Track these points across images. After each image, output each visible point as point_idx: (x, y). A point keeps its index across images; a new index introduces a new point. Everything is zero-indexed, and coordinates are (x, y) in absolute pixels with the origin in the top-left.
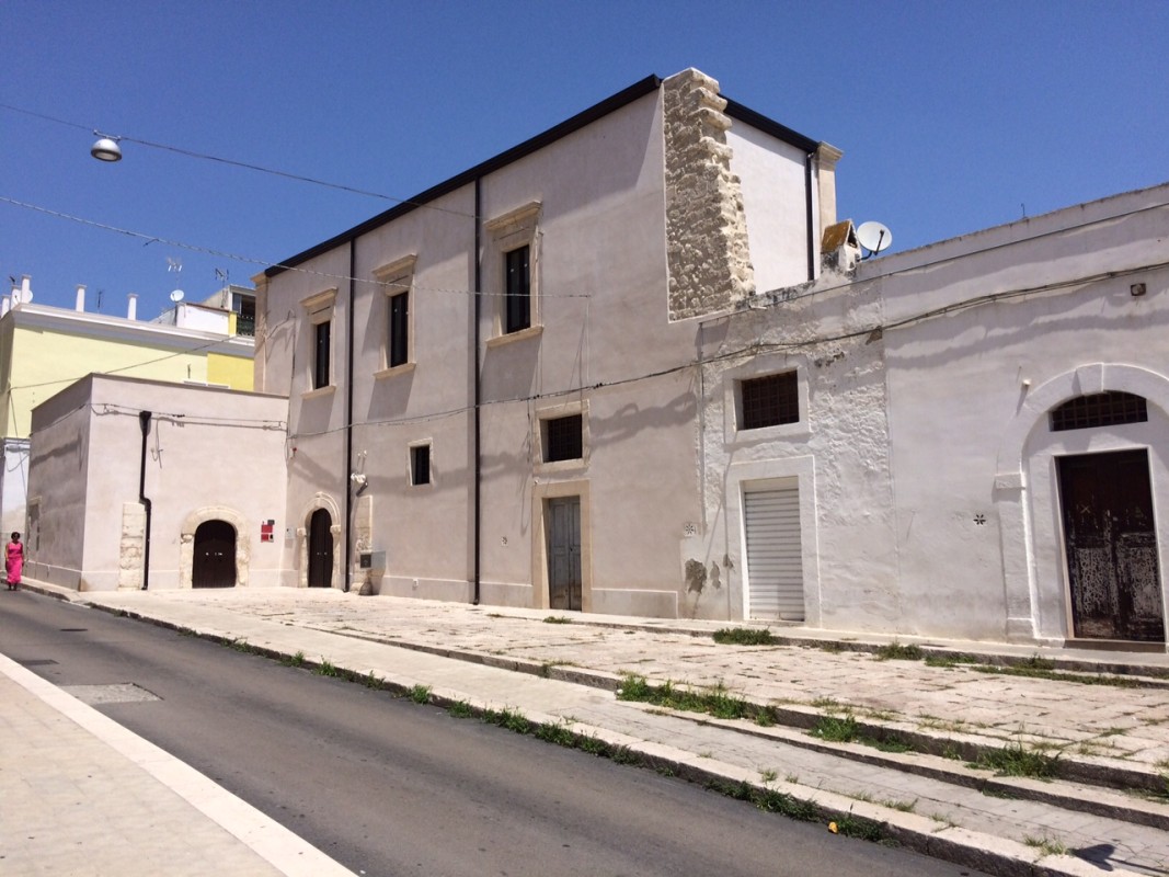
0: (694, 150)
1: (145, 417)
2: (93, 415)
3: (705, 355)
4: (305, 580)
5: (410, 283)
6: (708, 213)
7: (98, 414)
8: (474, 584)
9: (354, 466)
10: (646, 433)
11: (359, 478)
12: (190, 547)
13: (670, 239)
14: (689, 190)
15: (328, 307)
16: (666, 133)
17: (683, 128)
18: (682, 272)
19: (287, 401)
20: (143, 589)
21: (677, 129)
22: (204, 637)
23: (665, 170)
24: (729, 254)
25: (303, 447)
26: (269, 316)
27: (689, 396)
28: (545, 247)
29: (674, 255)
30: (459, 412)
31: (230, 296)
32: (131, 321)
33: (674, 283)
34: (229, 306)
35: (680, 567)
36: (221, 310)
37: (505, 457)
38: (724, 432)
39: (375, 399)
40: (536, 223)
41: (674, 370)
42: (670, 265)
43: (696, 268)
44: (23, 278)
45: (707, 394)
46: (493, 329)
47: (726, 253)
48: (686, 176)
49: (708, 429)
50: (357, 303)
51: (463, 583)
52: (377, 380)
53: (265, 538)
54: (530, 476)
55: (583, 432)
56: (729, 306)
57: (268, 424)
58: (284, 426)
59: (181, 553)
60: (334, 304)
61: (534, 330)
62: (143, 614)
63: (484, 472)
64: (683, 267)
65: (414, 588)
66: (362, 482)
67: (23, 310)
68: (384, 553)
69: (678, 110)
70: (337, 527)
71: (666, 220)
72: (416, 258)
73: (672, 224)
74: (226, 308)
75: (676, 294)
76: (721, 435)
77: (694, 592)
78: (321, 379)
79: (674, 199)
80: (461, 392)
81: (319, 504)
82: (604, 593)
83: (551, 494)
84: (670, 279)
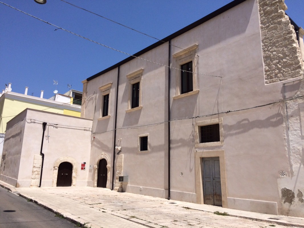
0: (275, 15)
1: (45, 124)
3: (287, 97)
4: (96, 184)
5: (140, 79)
6: (285, 39)
7: (28, 123)
8: (168, 191)
9: (116, 143)
10: (254, 131)
11: (119, 148)
12: (57, 171)
13: (264, 51)
14: (274, 31)
15: (109, 89)
16: (260, 11)
17: (269, 8)
18: (271, 63)
19: (92, 121)
20: (39, 187)
21: (266, 9)
23: (260, 25)
24: (298, 55)
25: (97, 137)
26: (88, 93)
27: (278, 115)
29: (266, 58)
30: (161, 123)
31: (72, 93)
32: (41, 98)
33: (267, 68)
34: (71, 96)
35: (278, 191)
36: (69, 97)
37: (182, 140)
38: (301, 130)
39: (125, 119)
41: (270, 104)
42: (265, 61)
43: (279, 62)
44: (9, 84)
45: (289, 114)
46: (176, 92)
47: (296, 54)
48: (271, 26)
49: (291, 129)
50: (119, 87)
51: (163, 190)
52: (126, 113)
53: (82, 169)
54: (194, 148)
55: (220, 130)
56: (300, 75)
57: (85, 129)
58: (91, 130)
59: (53, 174)
60: (111, 88)
63: (171, 146)
64: (272, 61)
65: (141, 190)
66: (120, 149)
68: (128, 176)
69: (266, 2)
70: (109, 165)
71: (262, 44)
72: (143, 70)
73: (265, 45)
75: (268, 73)
76: (299, 132)
77: (287, 204)
78: (105, 113)
79: (266, 35)
80: (162, 116)
81: (103, 157)
82: (234, 200)
83: (204, 156)
84: (265, 67)
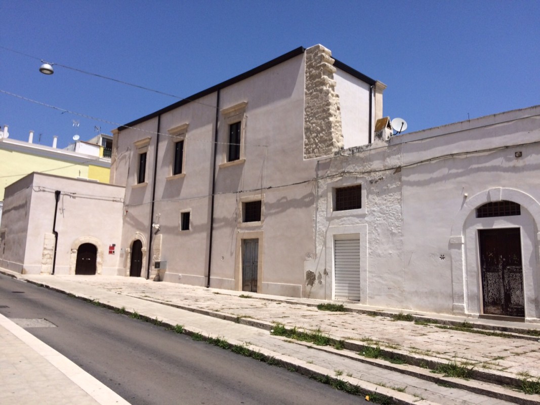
0: (318, 81)
1: (58, 194)
2: (33, 190)
3: (319, 176)
4: (128, 273)
5: (185, 136)
6: (324, 111)
7: (35, 191)
8: (207, 278)
9: (154, 220)
10: (291, 211)
11: (156, 226)
12: (75, 255)
13: (306, 121)
14: (315, 100)
15: (146, 146)
16: (306, 73)
17: (314, 71)
18: (311, 137)
19: (124, 189)
20: (52, 274)
21: (311, 72)
22: (79, 298)
23: (305, 90)
24: (333, 130)
25: (131, 211)
26: (119, 149)
27: (311, 194)
28: (248, 124)
29: (308, 129)
30: (204, 197)
31: (101, 139)
32: (54, 149)
33: (307, 142)
34: (100, 143)
35: (304, 273)
36: (97, 145)
37: (225, 219)
38: (327, 212)
39: (166, 189)
40: (244, 111)
41: (305, 182)
42: (305, 133)
43: (317, 136)
44: (5, 126)
45: (320, 194)
46: (222, 160)
47: (331, 129)
48: (315, 93)
49: (319, 210)
50: (160, 144)
51: (202, 277)
52: (167, 180)
53: (110, 252)
54: (236, 228)
55: (262, 209)
56: (332, 153)
57: (115, 199)
58: (122, 200)
59: (71, 258)
60: (149, 145)
61: (242, 161)
62: (51, 286)
63: (214, 225)
64: (311, 134)
65: (180, 279)
66: (157, 228)
67: (4, 141)
68: (166, 262)
69: (312, 63)
70: (145, 248)
71: (304, 113)
72: (188, 125)
73: (307, 115)
74: (99, 144)
75: (307, 147)
76: (325, 213)
77: (309, 286)
78: (141, 179)
79: (308, 103)
80: (206, 188)
81: (137, 237)
82: (268, 284)
83: (246, 237)
84: (305, 140)
